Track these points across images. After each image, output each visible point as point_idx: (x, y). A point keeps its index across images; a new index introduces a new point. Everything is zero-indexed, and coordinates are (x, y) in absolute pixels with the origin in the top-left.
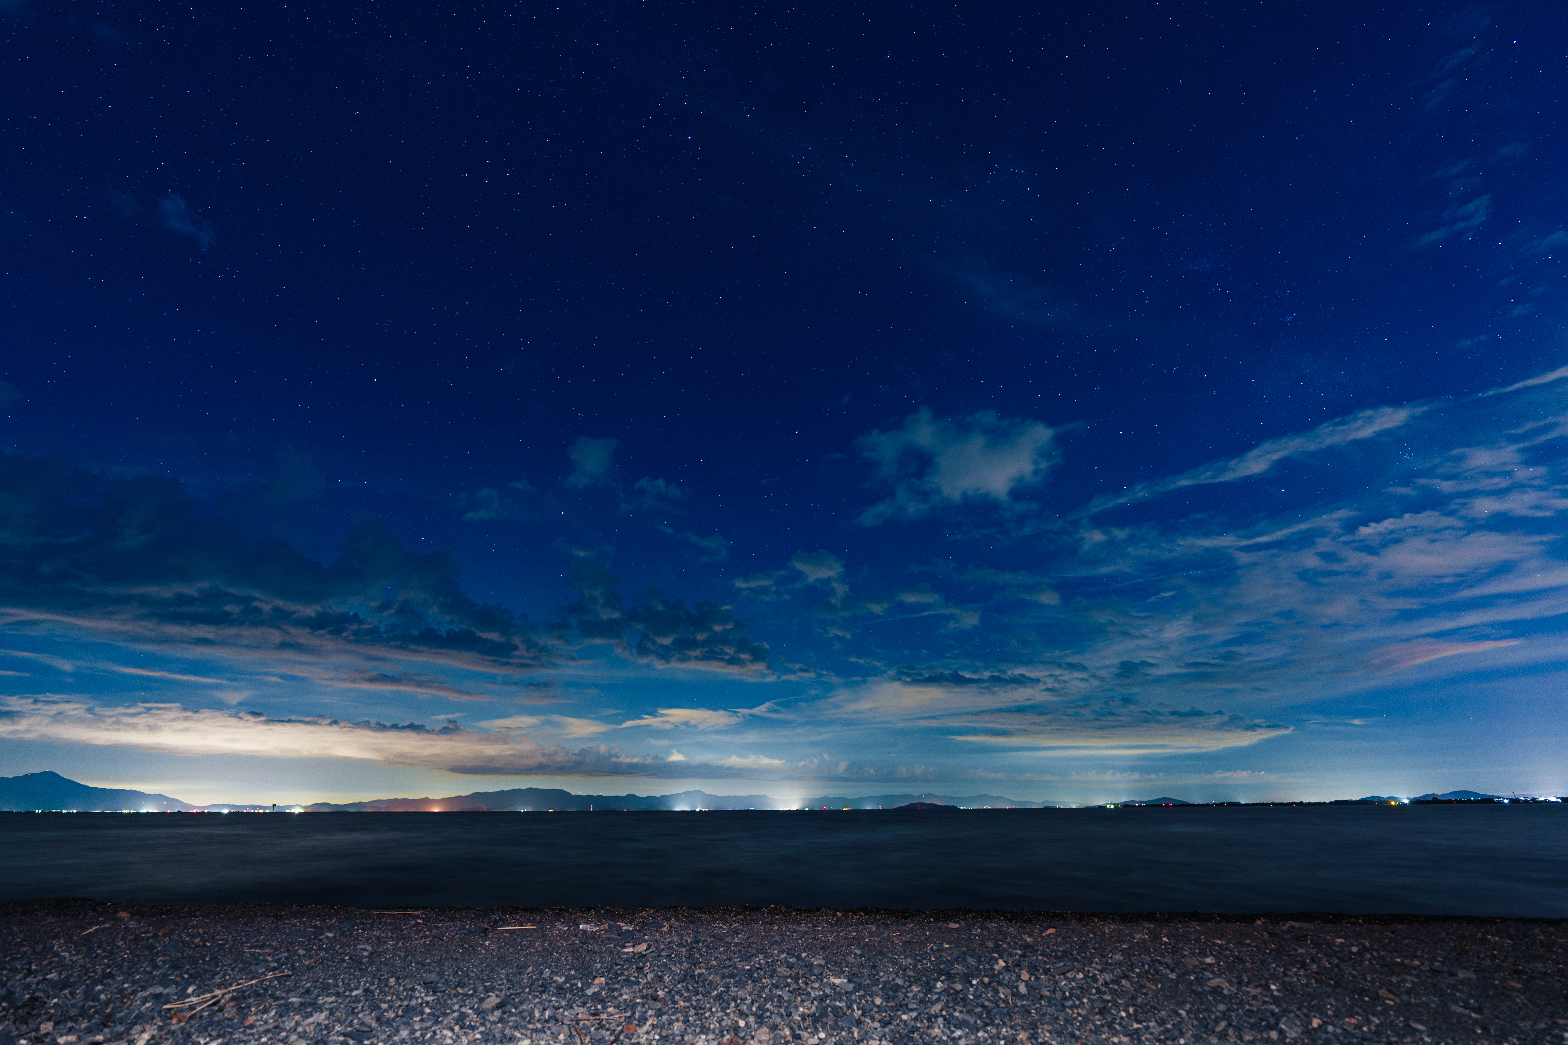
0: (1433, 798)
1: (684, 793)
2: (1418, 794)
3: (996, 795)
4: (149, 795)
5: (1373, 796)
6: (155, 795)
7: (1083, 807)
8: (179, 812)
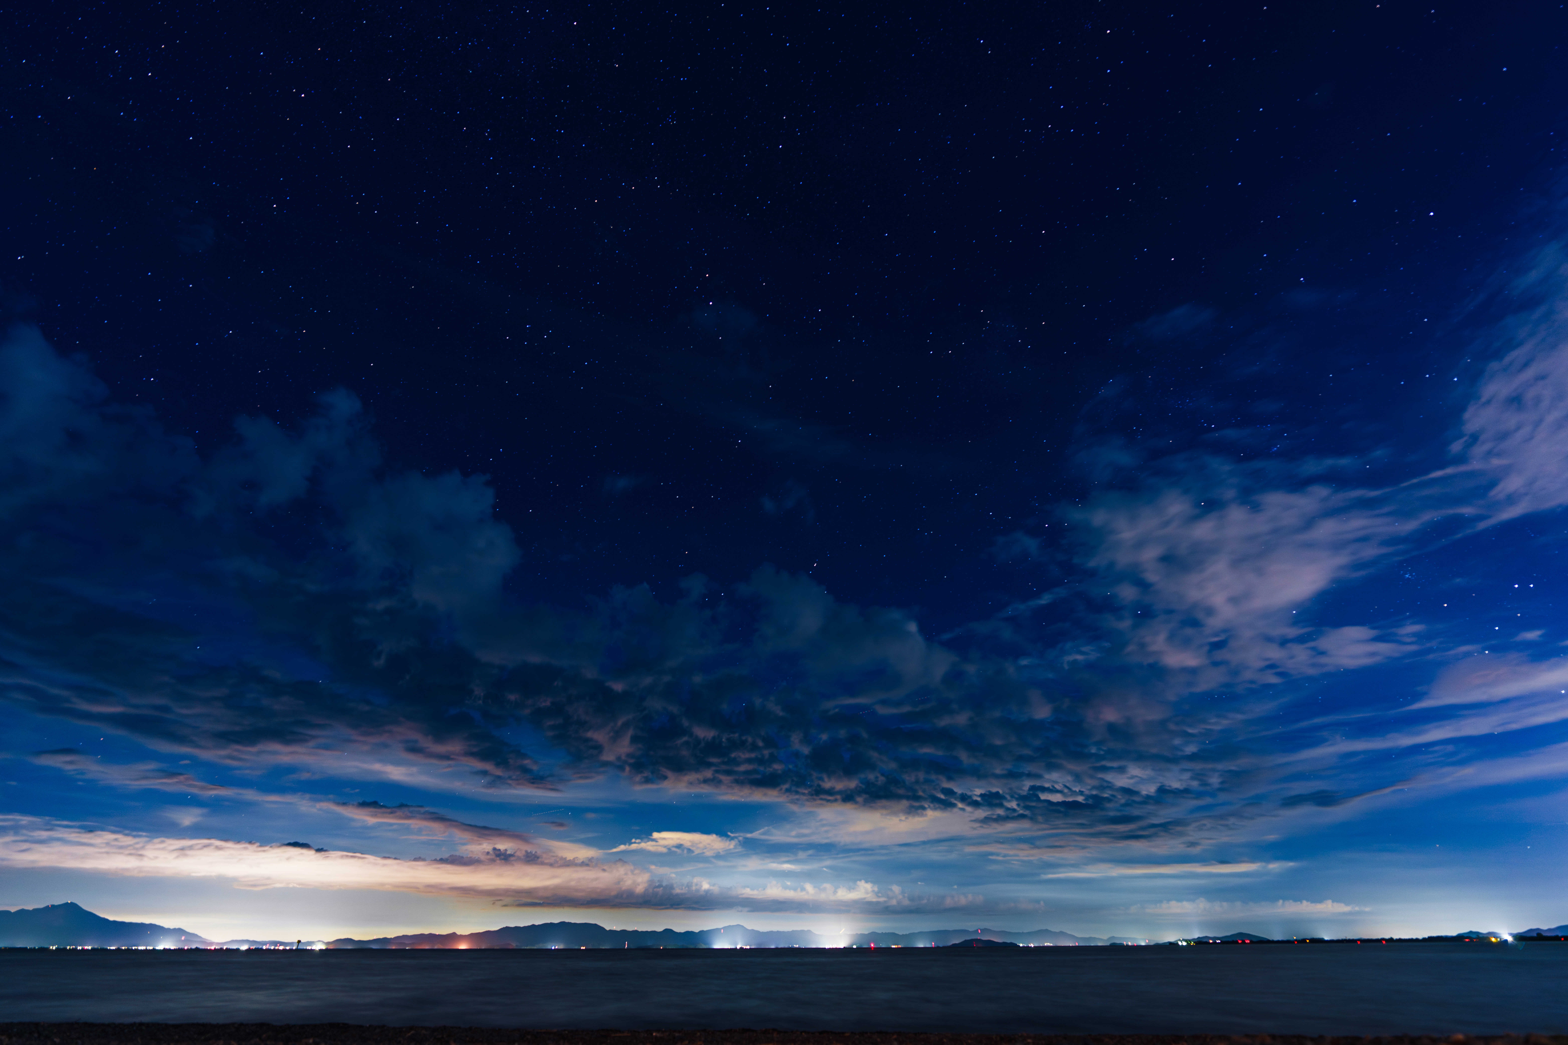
0: (1538, 934)
1: (724, 928)
2: (1521, 929)
3: (1057, 930)
4: (169, 929)
5: (1471, 932)
6: (175, 929)
7: (1152, 944)
8: (197, 949)
